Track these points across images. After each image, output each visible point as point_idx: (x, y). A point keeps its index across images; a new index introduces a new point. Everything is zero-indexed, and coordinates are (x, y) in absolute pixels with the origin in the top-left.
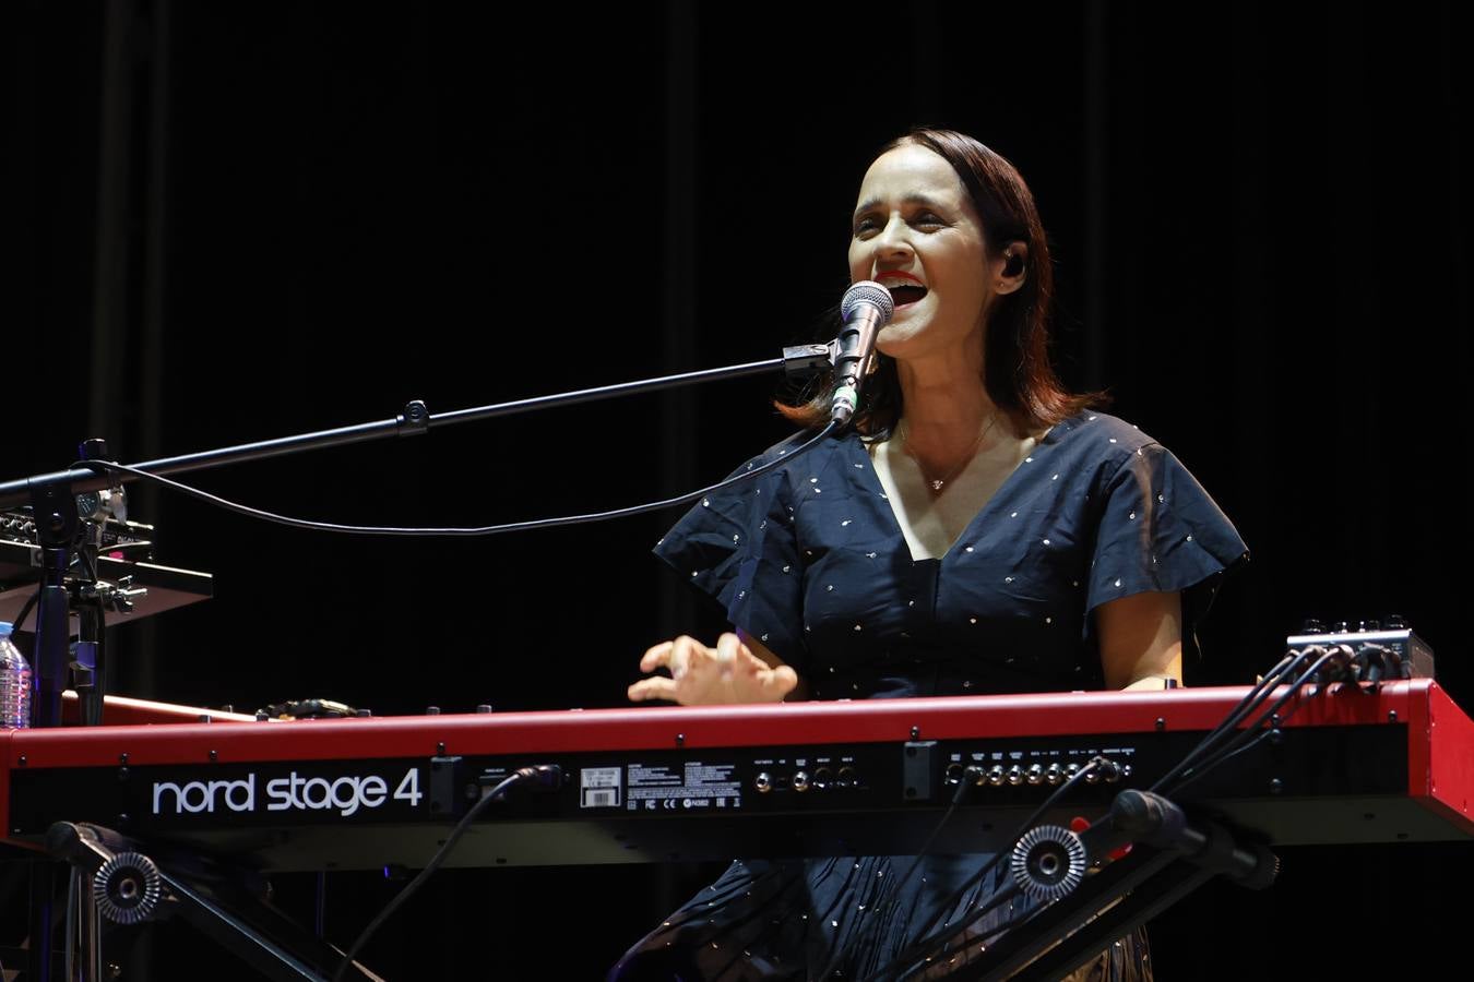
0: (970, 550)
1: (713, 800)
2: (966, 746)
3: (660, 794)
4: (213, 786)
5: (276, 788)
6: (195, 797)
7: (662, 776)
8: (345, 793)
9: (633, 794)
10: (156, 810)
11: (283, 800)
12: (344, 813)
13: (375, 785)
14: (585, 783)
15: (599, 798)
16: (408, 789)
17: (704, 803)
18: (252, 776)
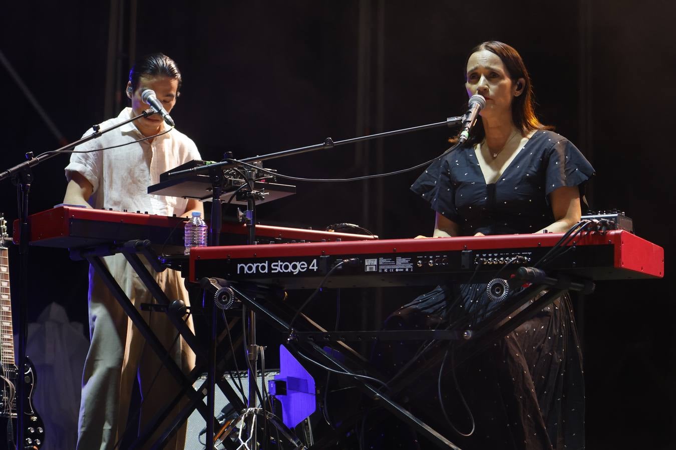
0: (504, 179)
1: (405, 269)
2: (481, 252)
3: (389, 267)
4: (255, 265)
5: (274, 266)
6: (250, 268)
7: (389, 261)
8: (295, 267)
9: (381, 267)
10: (238, 273)
11: (276, 269)
12: (294, 273)
13: (303, 264)
14: (366, 264)
15: (370, 268)
16: (313, 266)
17: (402, 270)
18: (267, 262)
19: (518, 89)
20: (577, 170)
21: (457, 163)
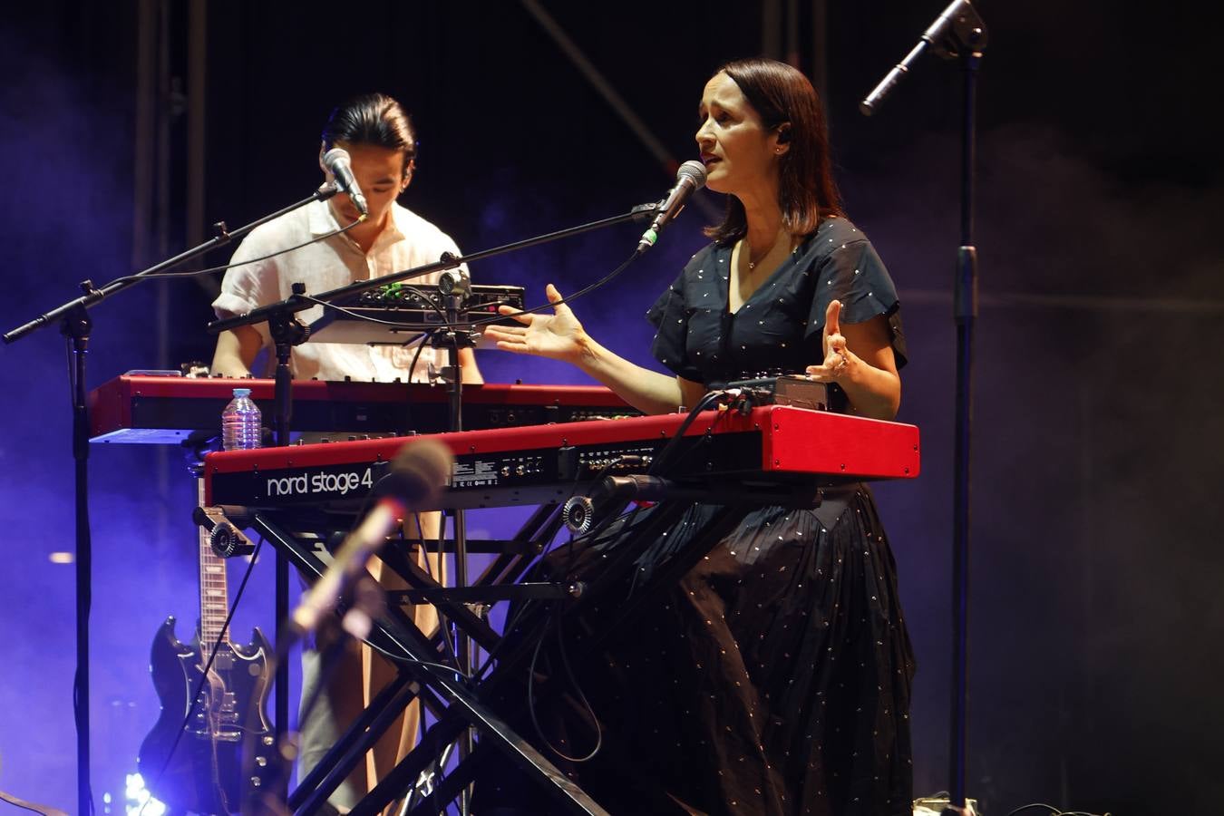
0: (748, 307)
1: (486, 481)
2: (586, 449)
3: (465, 478)
4: (291, 480)
5: (316, 481)
6: (284, 486)
7: (466, 469)
8: (343, 482)
9: (456, 480)
10: (269, 494)
11: (318, 487)
12: (343, 493)
13: (353, 478)
16: (367, 480)
17: (483, 483)
18: (306, 475)
19: (780, 142)
20: (870, 294)
21: (700, 274)
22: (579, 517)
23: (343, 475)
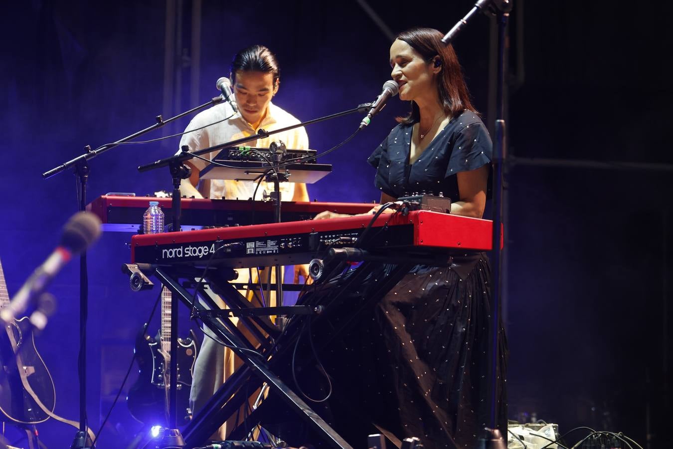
0: (420, 161)
1: (273, 251)
2: (323, 233)
3: (262, 249)
4: (174, 250)
5: (187, 250)
6: (171, 253)
7: (263, 244)
8: (200, 251)
9: (257, 250)
10: (163, 257)
11: (188, 254)
12: (200, 257)
13: (206, 249)
14: (248, 247)
15: (250, 251)
16: (212, 250)
17: (271, 252)
18: (182, 247)
19: (436, 67)
20: (482, 153)
21: (396, 141)
22: (316, 270)
23: (200, 247)
